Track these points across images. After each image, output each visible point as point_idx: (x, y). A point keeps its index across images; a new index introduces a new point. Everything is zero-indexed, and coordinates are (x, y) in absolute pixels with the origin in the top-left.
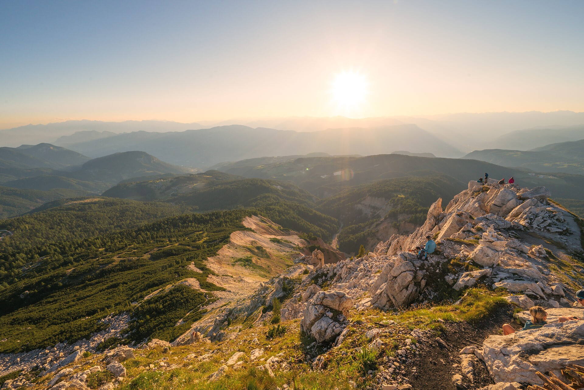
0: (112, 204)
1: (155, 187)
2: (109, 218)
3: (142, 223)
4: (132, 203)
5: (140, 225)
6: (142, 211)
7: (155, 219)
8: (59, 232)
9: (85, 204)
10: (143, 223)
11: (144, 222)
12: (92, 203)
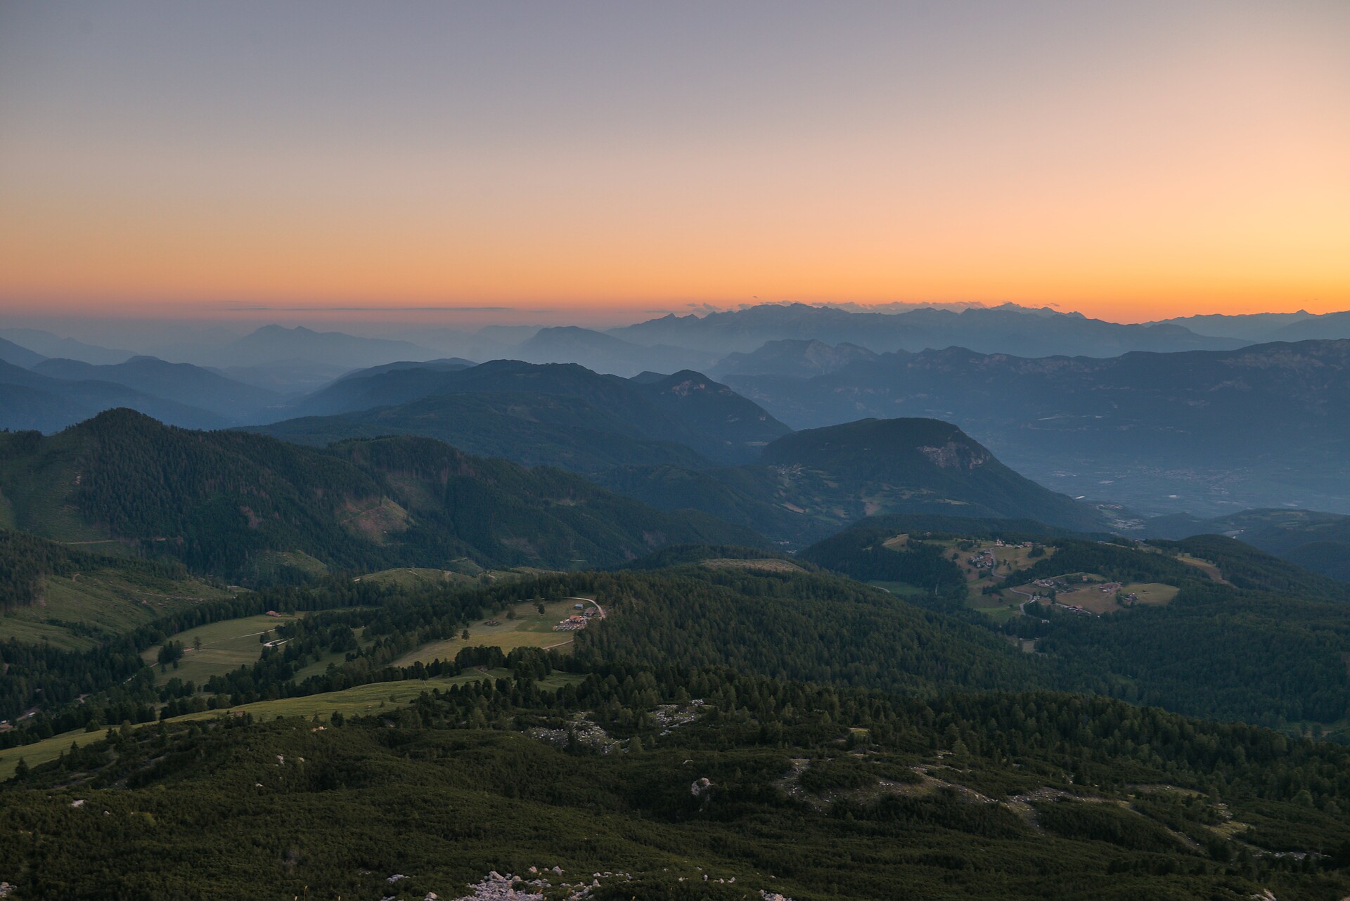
0: (832, 592)
1: (970, 562)
2: (822, 637)
3: (918, 687)
4: (890, 604)
5: (913, 694)
6: (921, 643)
7: (961, 686)
8: (696, 644)
9: (759, 573)
10: (922, 688)
11: (925, 686)
12: (776, 575)
